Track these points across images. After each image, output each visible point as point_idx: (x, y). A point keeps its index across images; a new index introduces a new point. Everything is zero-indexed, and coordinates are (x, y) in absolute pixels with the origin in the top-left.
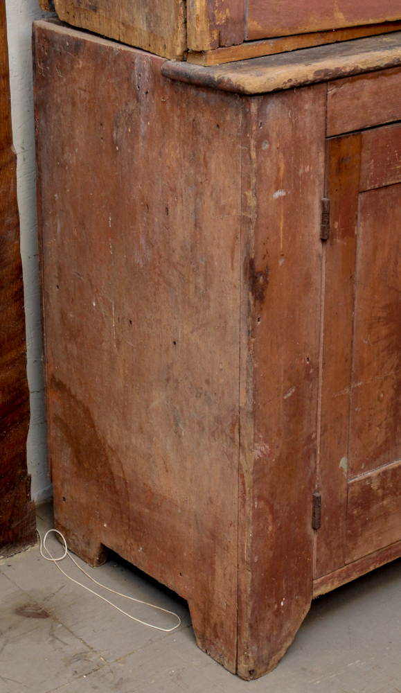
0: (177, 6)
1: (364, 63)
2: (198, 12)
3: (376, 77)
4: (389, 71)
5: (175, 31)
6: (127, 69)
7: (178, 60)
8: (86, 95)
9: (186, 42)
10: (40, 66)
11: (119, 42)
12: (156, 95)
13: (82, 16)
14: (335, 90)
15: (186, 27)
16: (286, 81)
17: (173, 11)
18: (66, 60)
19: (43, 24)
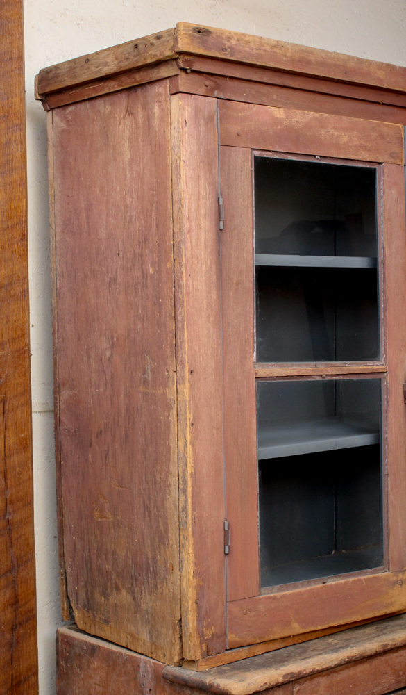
0: (174, 625)
1: (319, 665)
2: (191, 631)
3: (328, 675)
4: (338, 669)
5: (173, 644)
6: (134, 670)
7: (175, 666)
8: (100, 689)
9: (182, 652)
10: (62, 663)
11: (127, 648)
12: (157, 691)
13: (97, 627)
14: (298, 688)
15: (181, 641)
16: (262, 684)
17: (171, 629)
18: (84, 660)
19: (65, 630)
